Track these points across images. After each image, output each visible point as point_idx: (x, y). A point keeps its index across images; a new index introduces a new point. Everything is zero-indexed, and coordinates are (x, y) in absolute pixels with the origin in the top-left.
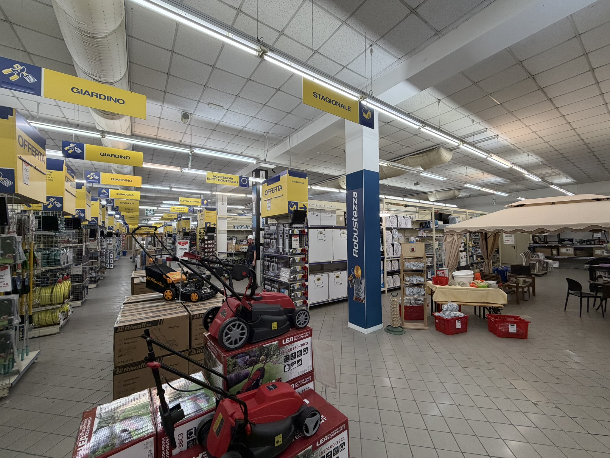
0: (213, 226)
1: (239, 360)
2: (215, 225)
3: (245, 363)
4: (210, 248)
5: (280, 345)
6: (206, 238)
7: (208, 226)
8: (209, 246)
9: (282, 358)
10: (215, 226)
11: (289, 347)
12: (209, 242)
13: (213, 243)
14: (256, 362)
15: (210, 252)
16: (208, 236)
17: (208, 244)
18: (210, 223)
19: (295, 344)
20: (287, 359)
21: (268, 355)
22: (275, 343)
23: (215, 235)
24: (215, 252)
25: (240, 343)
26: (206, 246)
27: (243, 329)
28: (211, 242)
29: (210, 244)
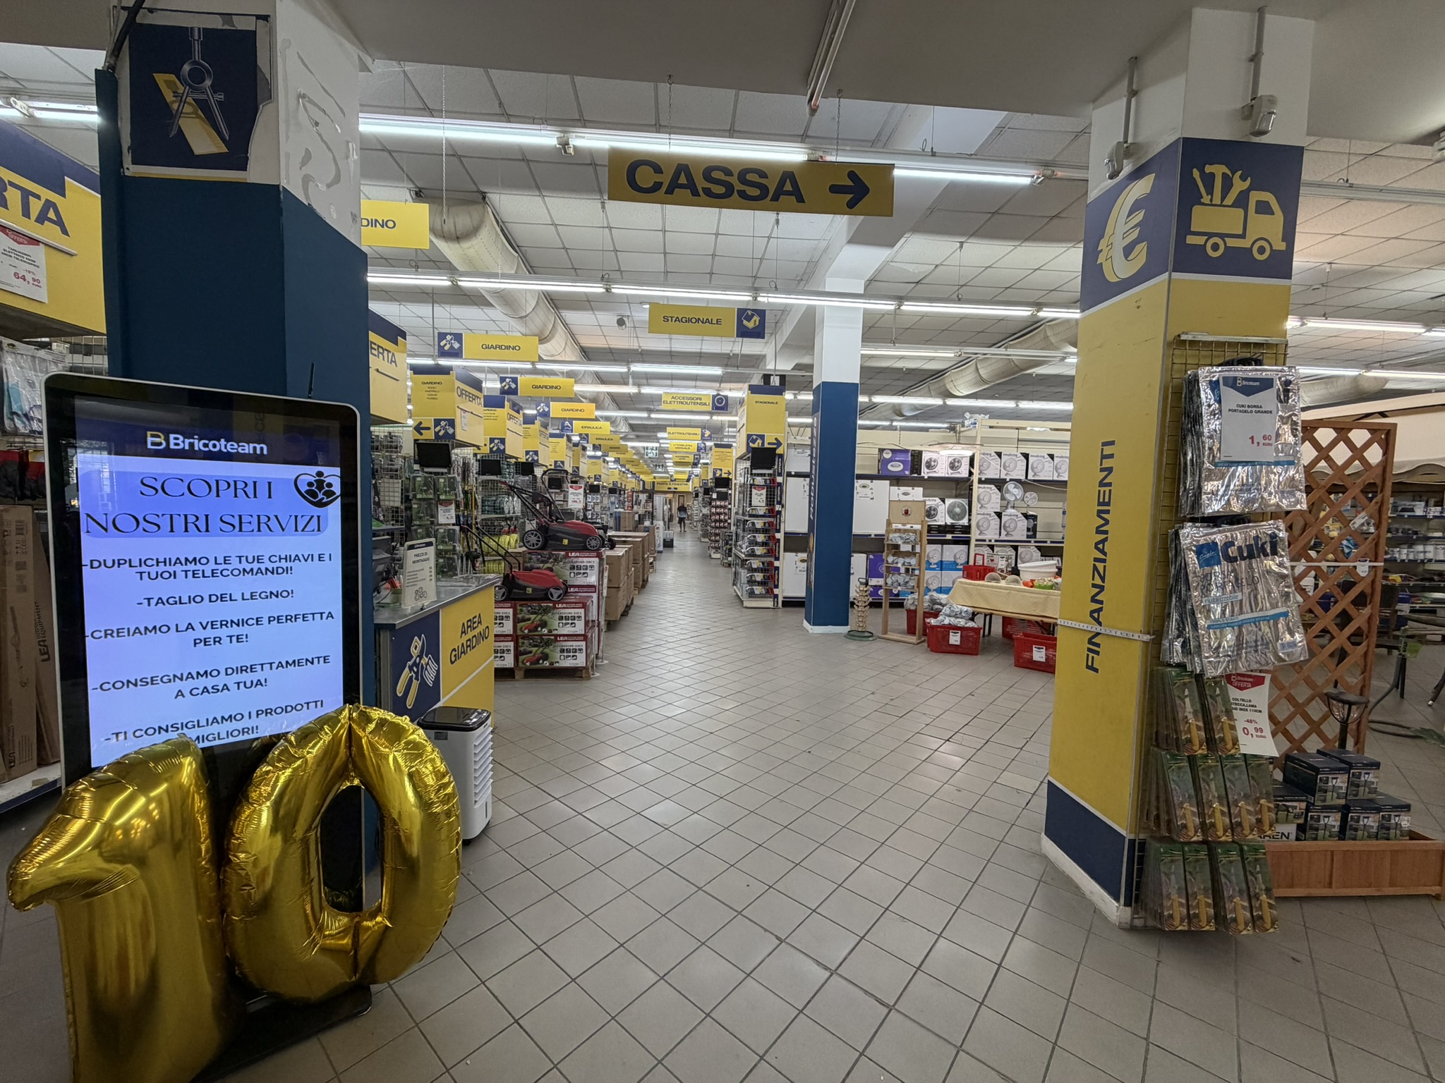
0: (726, 476)
1: (533, 557)
2: (729, 473)
3: (538, 560)
4: (719, 514)
5: (567, 556)
6: (715, 496)
7: (718, 475)
8: (718, 510)
9: (568, 566)
10: (730, 477)
11: (575, 560)
12: (718, 503)
13: (725, 507)
14: (547, 562)
15: (720, 521)
16: (718, 493)
17: (716, 507)
18: (721, 470)
19: (580, 559)
20: (573, 568)
21: (556, 560)
22: (563, 553)
23: (730, 492)
24: (729, 521)
25: (536, 547)
26: (714, 510)
27: (539, 537)
28: (723, 503)
29: (721, 507)
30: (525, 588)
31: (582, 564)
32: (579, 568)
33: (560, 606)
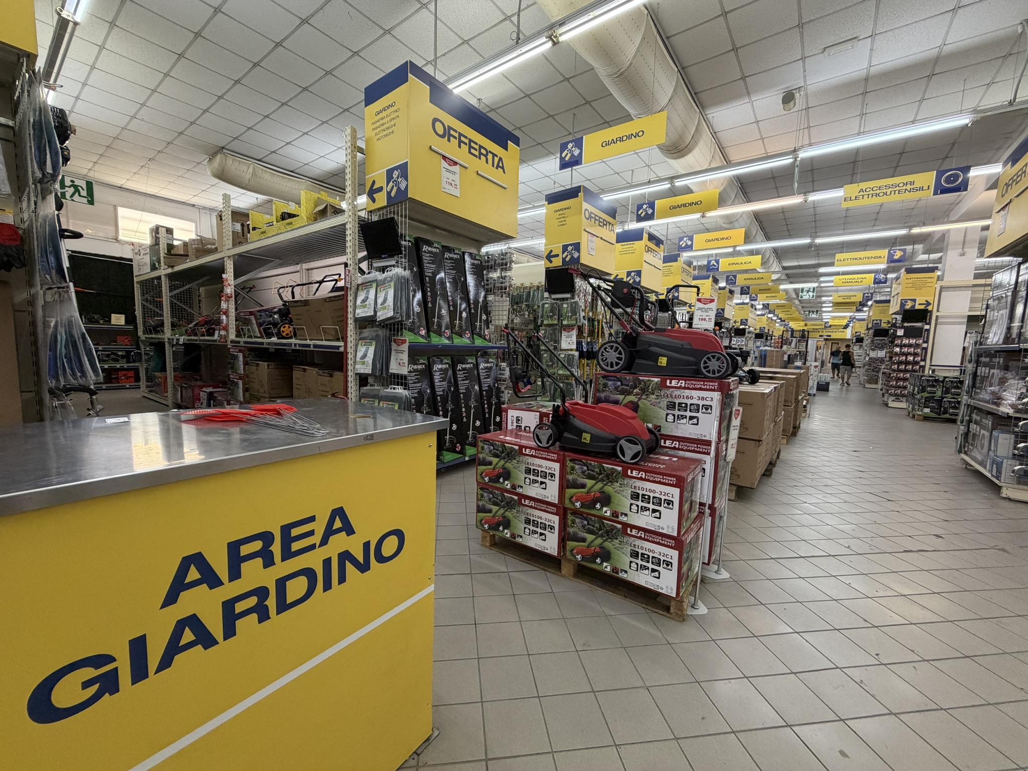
0: (922, 307)
1: (610, 383)
2: (928, 304)
3: (616, 388)
4: (906, 355)
5: (663, 385)
6: (900, 332)
7: (908, 307)
8: (905, 350)
9: (664, 403)
10: (930, 308)
11: (677, 392)
12: (906, 341)
13: (917, 346)
14: (630, 393)
15: (907, 363)
16: (906, 328)
17: (902, 346)
18: (914, 300)
19: (687, 393)
20: (671, 406)
21: (644, 391)
22: (656, 380)
23: (927, 327)
24: (922, 363)
25: (615, 368)
26: (897, 350)
27: (620, 353)
28: (913, 341)
29: (910, 346)
30: (579, 432)
31: (689, 402)
32: (683, 407)
33: (635, 473)
